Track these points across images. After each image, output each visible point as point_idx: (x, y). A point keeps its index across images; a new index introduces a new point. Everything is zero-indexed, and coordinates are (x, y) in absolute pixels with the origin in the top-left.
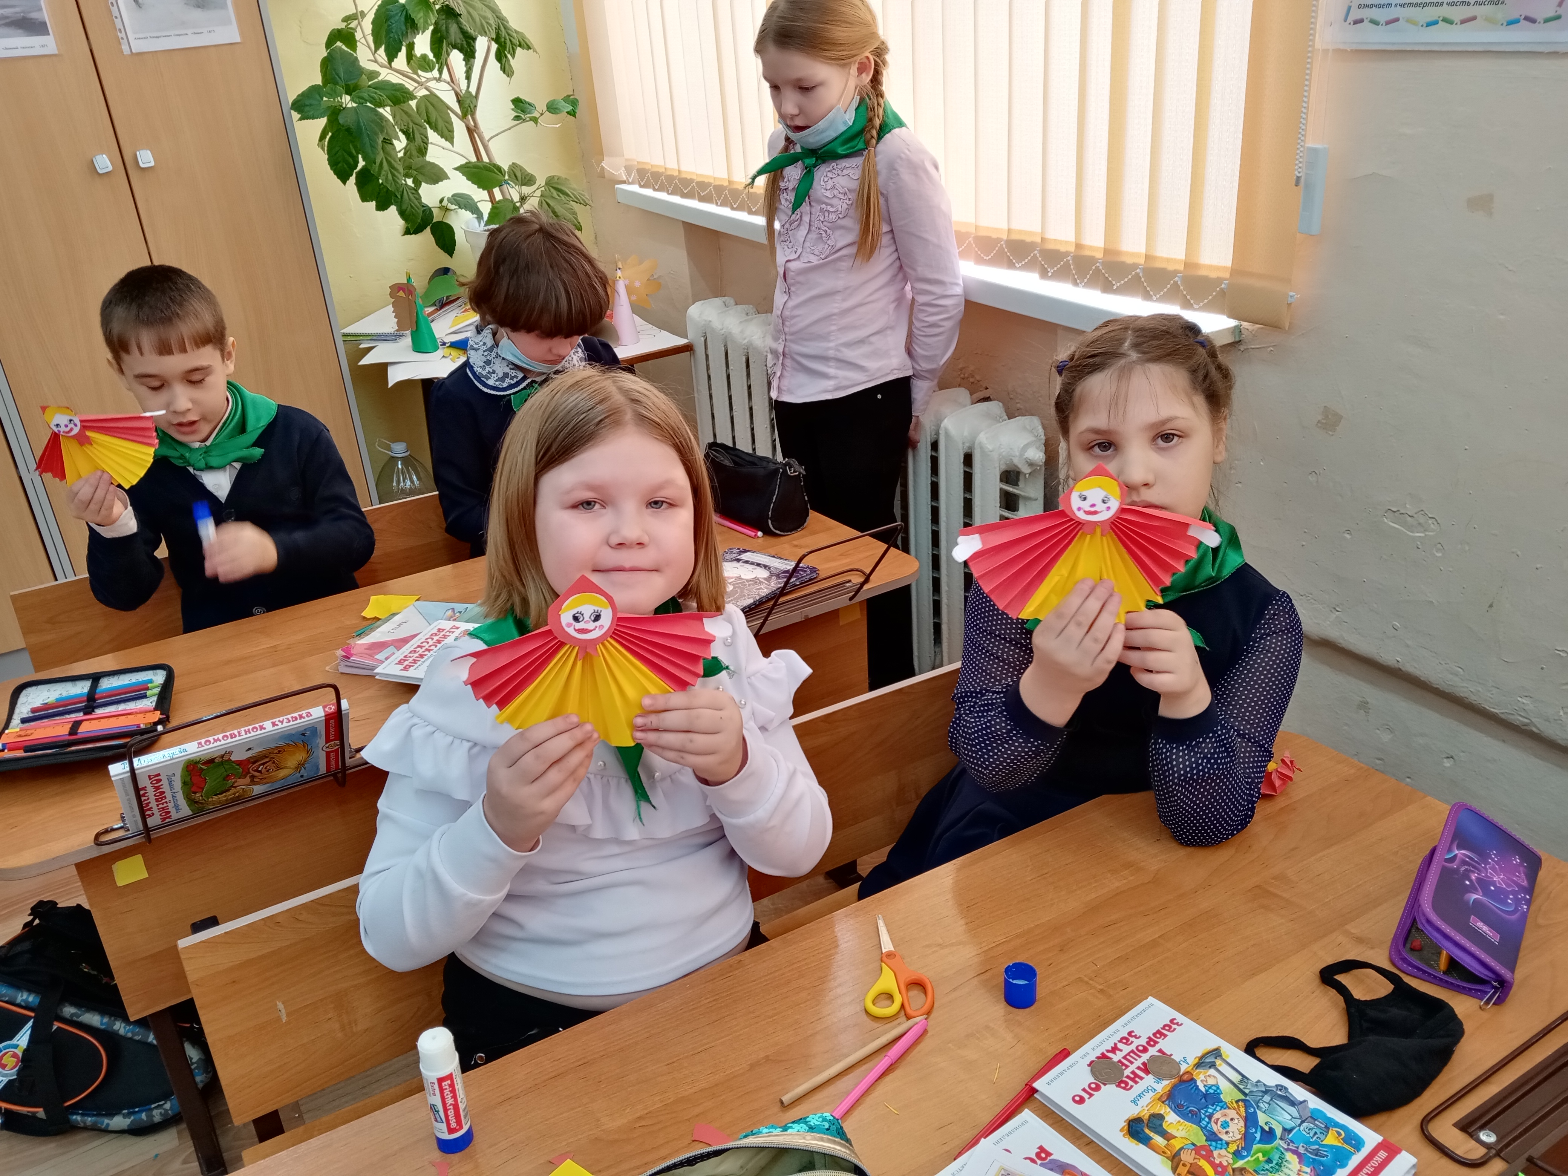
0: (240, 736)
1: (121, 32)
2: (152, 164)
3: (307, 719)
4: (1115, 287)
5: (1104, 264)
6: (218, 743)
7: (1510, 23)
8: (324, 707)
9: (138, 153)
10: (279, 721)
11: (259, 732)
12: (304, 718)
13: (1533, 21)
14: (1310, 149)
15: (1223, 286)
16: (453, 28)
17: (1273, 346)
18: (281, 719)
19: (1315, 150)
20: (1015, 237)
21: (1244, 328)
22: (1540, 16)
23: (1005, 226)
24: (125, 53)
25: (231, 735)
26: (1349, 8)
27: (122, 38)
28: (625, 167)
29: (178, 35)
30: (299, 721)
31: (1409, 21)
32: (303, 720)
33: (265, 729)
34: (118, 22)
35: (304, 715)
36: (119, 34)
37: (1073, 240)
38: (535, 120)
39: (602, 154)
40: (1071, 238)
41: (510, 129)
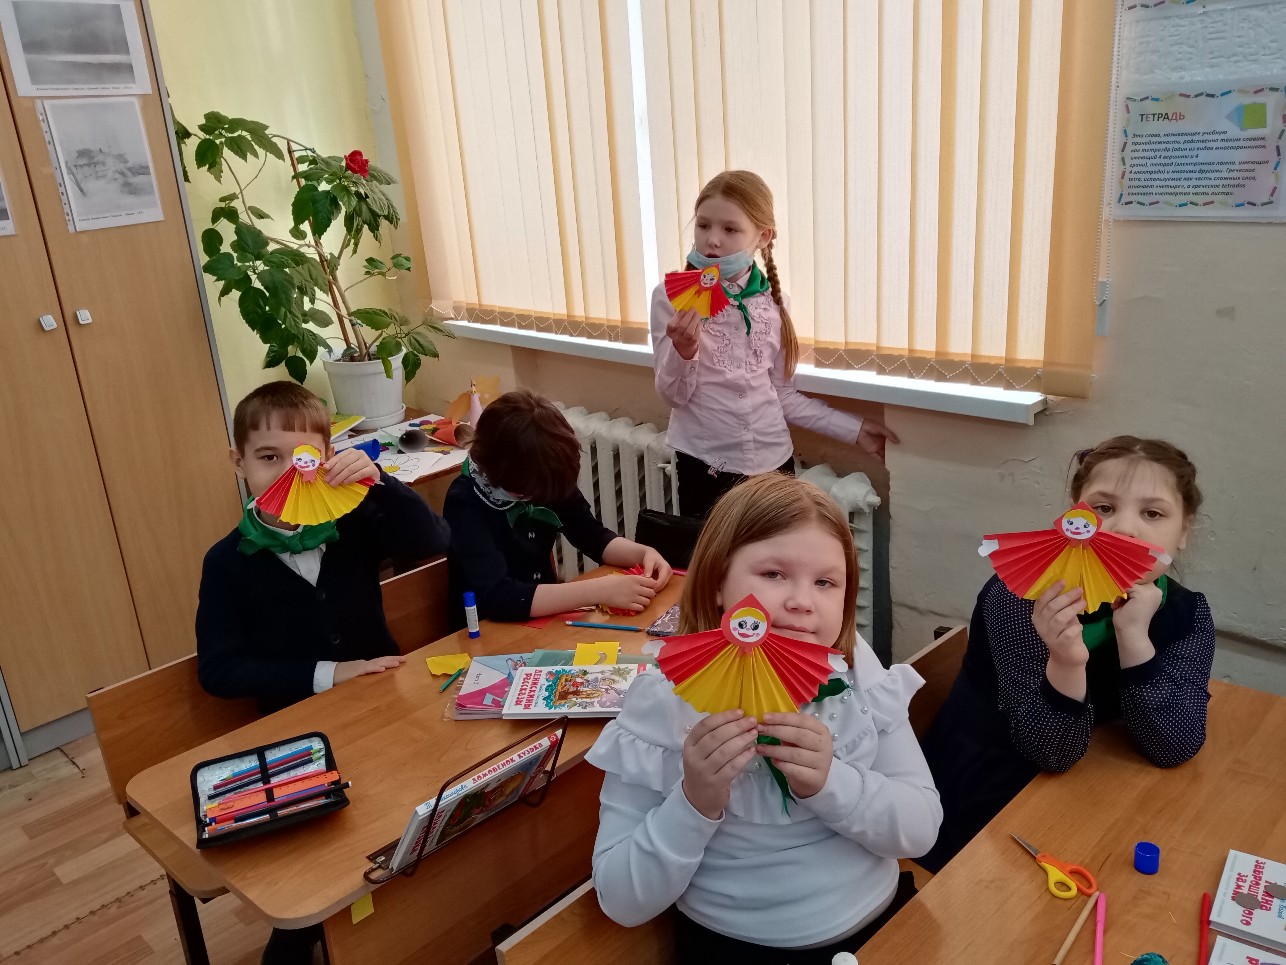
0: (500, 769)
1: (68, 215)
2: (90, 321)
3: (540, 749)
4: (948, 377)
5: (936, 362)
6: (487, 777)
7: (1237, 206)
8: (549, 738)
9: (78, 312)
10: (522, 753)
11: (511, 764)
12: (538, 748)
13: (1254, 205)
14: (1101, 282)
15: (1038, 373)
16: (364, 208)
17: (1073, 411)
18: (523, 751)
19: (1104, 283)
20: (851, 347)
21: (1049, 400)
22: (1258, 201)
23: (843, 340)
24: (70, 232)
25: (493, 769)
26: (1121, 195)
27: (69, 220)
28: (454, 307)
29: (114, 216)
30: (535, 751)
31: (1166, 203)
32: (538, 750)
33: (514, 761)
34: (66, 209)
35: (538, 746)
36: (67, 217)
37: (907, 347)
38: (383, 274)
39: (431, 299)
40: (906, 346)
41: (361, 282)
